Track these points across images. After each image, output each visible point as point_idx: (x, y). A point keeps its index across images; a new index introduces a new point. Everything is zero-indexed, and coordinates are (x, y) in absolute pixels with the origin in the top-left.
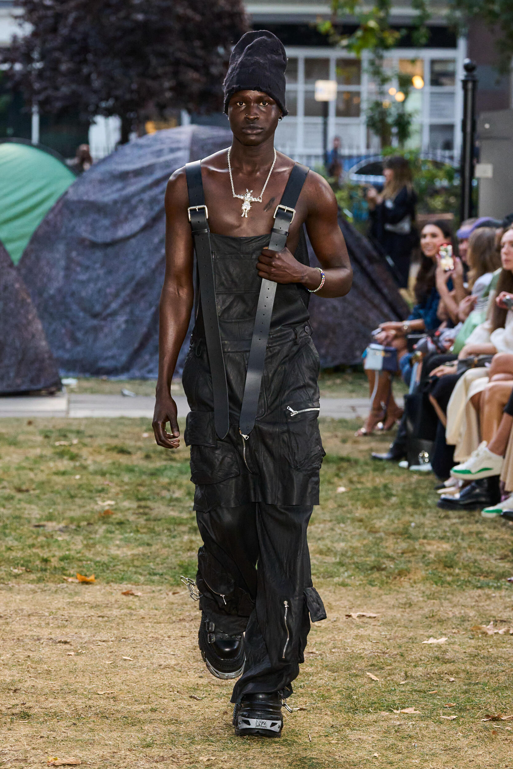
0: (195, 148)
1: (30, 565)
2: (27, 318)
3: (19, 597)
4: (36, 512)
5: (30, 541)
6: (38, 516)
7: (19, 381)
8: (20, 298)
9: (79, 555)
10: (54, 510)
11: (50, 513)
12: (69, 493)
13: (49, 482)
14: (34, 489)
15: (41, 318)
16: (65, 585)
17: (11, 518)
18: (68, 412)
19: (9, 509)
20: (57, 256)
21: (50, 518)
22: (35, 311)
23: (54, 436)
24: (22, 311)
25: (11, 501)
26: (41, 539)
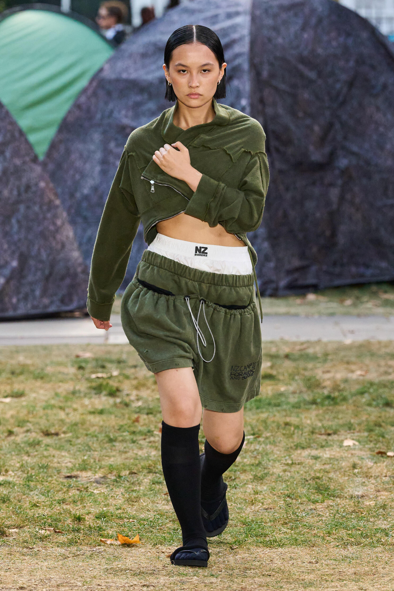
0: (258, 13)
1: (60, 525)
2: (54, 224)
3: (46, 564)
4: (68, 459)
5: (60, 496)
6: (69, 465)
7: (46, 301)
8: (46, 200)
9: (119, 511)
10: (89, 456)
11: (84, 461)
12: (108, 436)
13: (83, 423)
14: (64, 433)
15: (73, 222)
16: (102, 548)
17: (37, 468)
18: (107, 338)
19: (35, 456)
20: (92, 147)
21: (84, 467)
22: (65, 214)
23: (89, 366)
24: (49, 215)
25: (37, 447)
26: (74, 492)
